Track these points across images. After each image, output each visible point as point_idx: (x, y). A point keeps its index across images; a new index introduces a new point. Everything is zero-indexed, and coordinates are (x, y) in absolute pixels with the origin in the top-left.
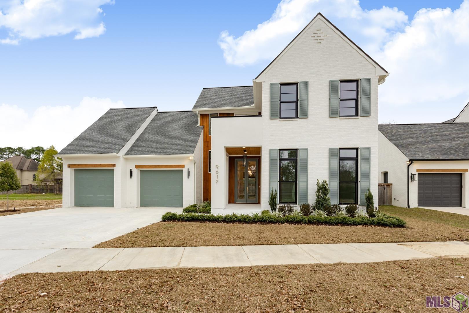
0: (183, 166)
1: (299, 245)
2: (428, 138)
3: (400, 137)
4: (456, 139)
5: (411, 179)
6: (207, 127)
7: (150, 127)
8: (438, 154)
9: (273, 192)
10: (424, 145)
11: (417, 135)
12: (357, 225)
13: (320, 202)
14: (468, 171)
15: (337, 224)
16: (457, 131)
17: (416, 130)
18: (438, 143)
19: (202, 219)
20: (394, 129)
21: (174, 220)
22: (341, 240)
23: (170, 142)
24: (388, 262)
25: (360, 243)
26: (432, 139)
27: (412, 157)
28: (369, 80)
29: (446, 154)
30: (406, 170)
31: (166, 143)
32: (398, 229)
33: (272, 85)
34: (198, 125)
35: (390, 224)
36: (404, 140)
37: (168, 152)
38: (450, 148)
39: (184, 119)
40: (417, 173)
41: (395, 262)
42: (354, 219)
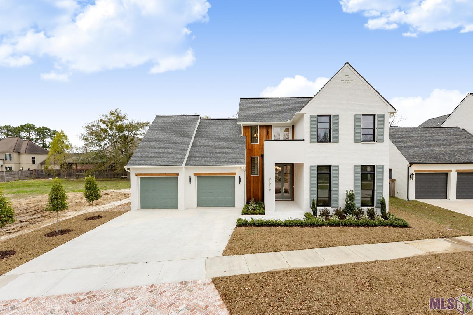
0: (235, 174)
1: (346, 246)
2: (423, 142)
3: (402, 141)
4: (445, 144)
5: (410, 178)
6: (249, 137)
7: (198, 136)
8: (430, 158)
9: (314, 200)
10: (420, 149)
11: (415, 139)
12: (377, 226)
13: (349, 207)
14: (452, 171)
15: (363, 226)
16: (445, 135)
17: (414, 134)
18: (430, 147)
19: (269, 224)
20: (397, 132)
21: (247, 225)
22: (371, 241)
23: (221, 152)
24: (402, 258)
25: (383, 243)
26: (426, 144)
27: (411, 160)
28: (383, 115)
29: (436, 158)
30: (407, 171)
31: (217, 153)
32: (404, 229)
33: (312, 116)
34: (241, 136)
35: (399, 225)
36: (404, 143)
37: (222, 162)
38: (440, 152)
39: (227, 128)
40: (414, 173)
41: (405, 259)
42: (374, 222)
